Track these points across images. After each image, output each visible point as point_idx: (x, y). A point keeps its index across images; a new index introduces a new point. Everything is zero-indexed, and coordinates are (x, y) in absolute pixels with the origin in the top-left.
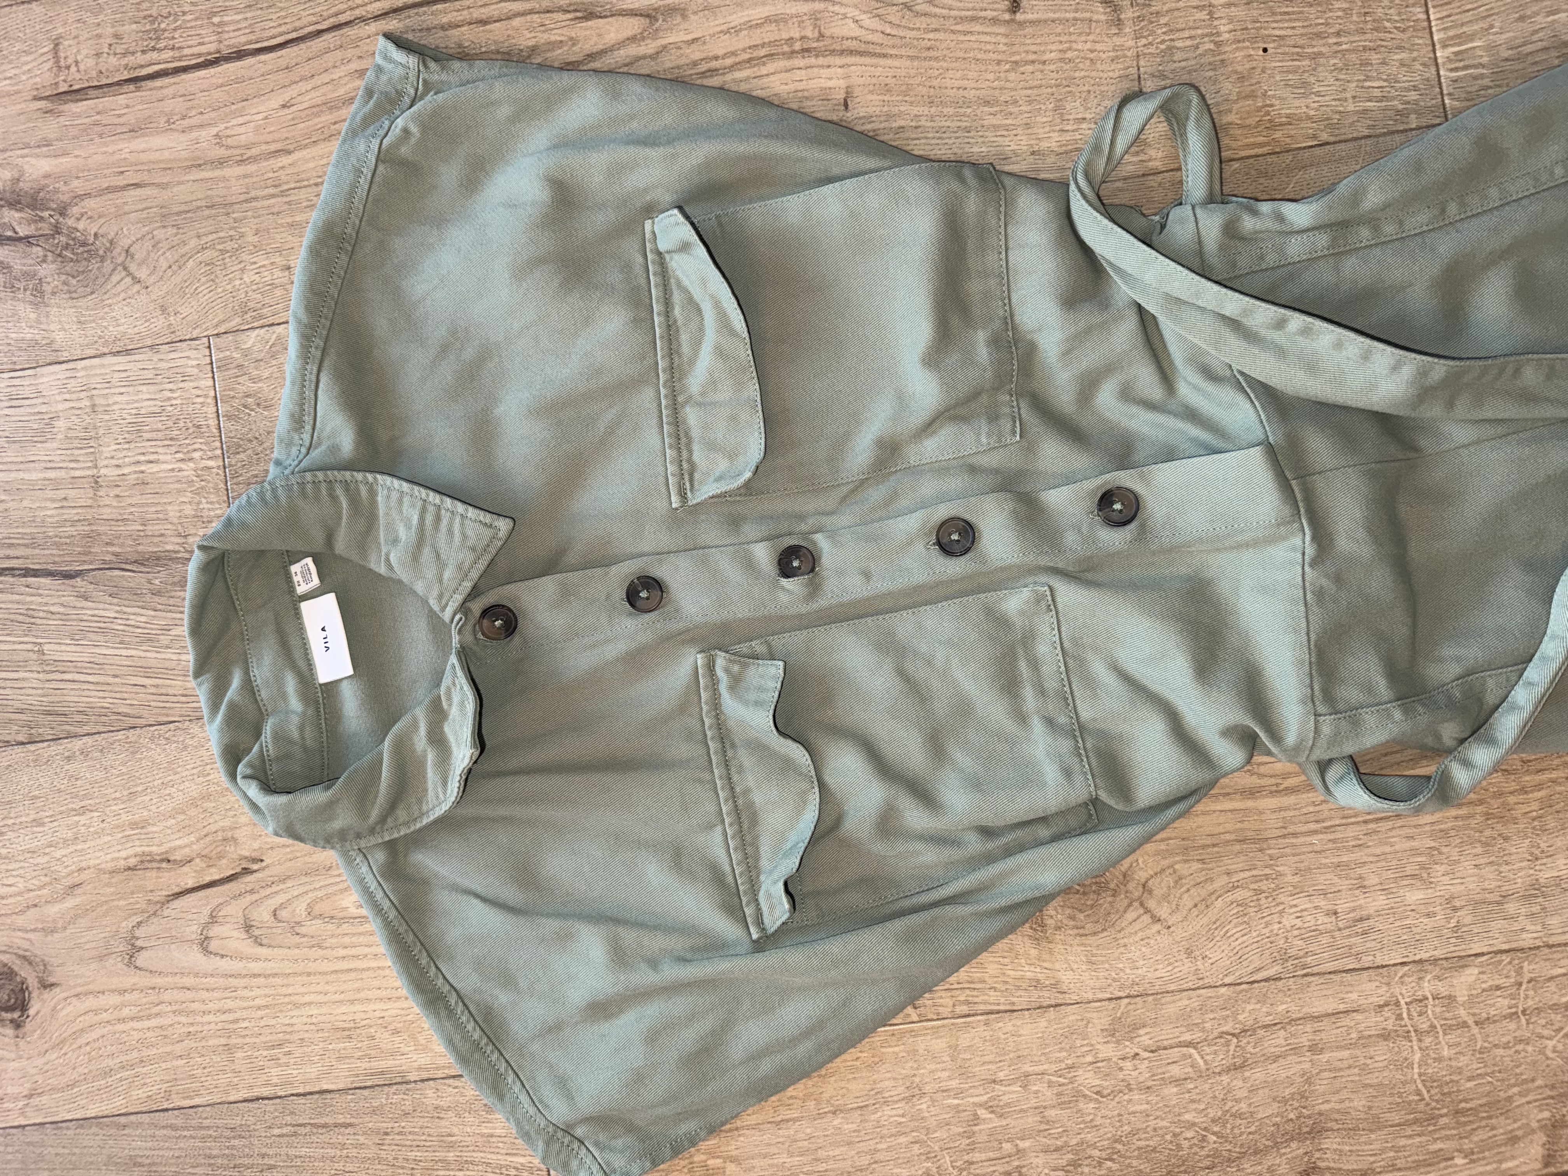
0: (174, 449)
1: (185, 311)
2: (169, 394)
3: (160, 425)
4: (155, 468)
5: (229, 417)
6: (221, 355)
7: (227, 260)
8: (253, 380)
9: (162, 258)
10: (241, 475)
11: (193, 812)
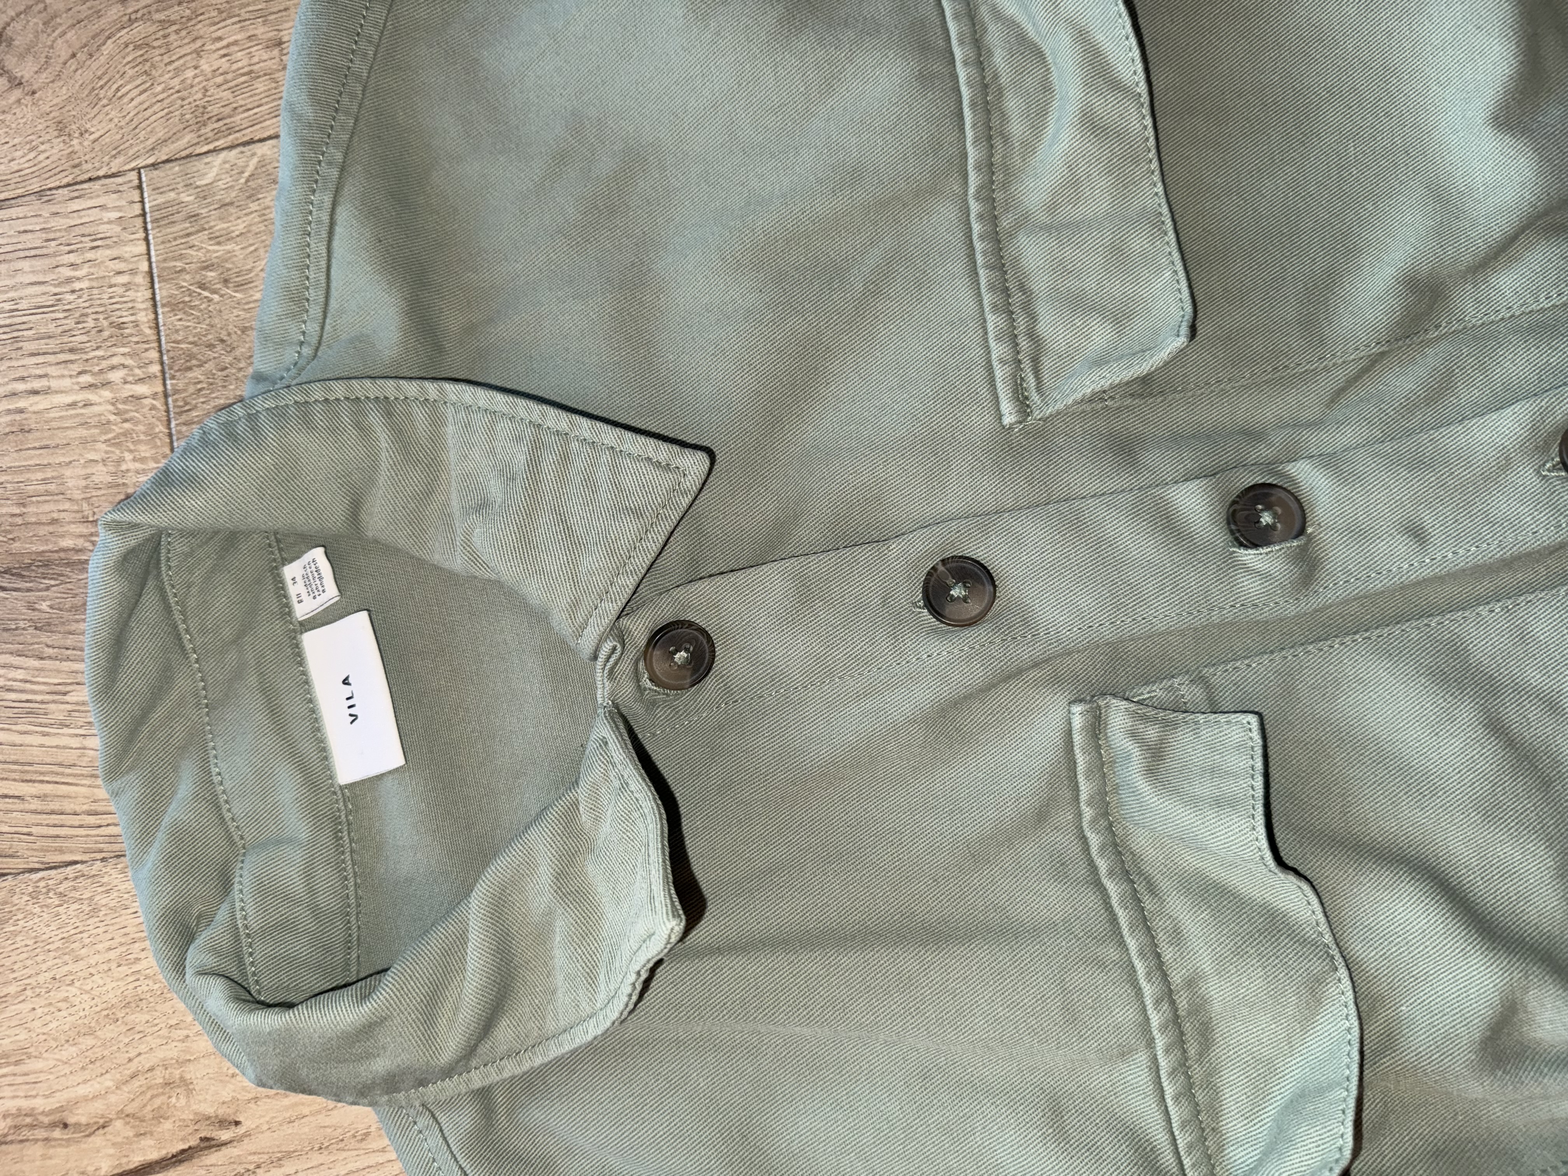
0: (76, 368)
1: (97, 128)
2: (67, 272)
3: (51, 327)
4: (41, 403)
5: (174, 306)
6: (161, 200)
7: (173, 37)
8: (217, 239)
9: (60, 41)
10: (195, 407)
11: (108, 1032)
